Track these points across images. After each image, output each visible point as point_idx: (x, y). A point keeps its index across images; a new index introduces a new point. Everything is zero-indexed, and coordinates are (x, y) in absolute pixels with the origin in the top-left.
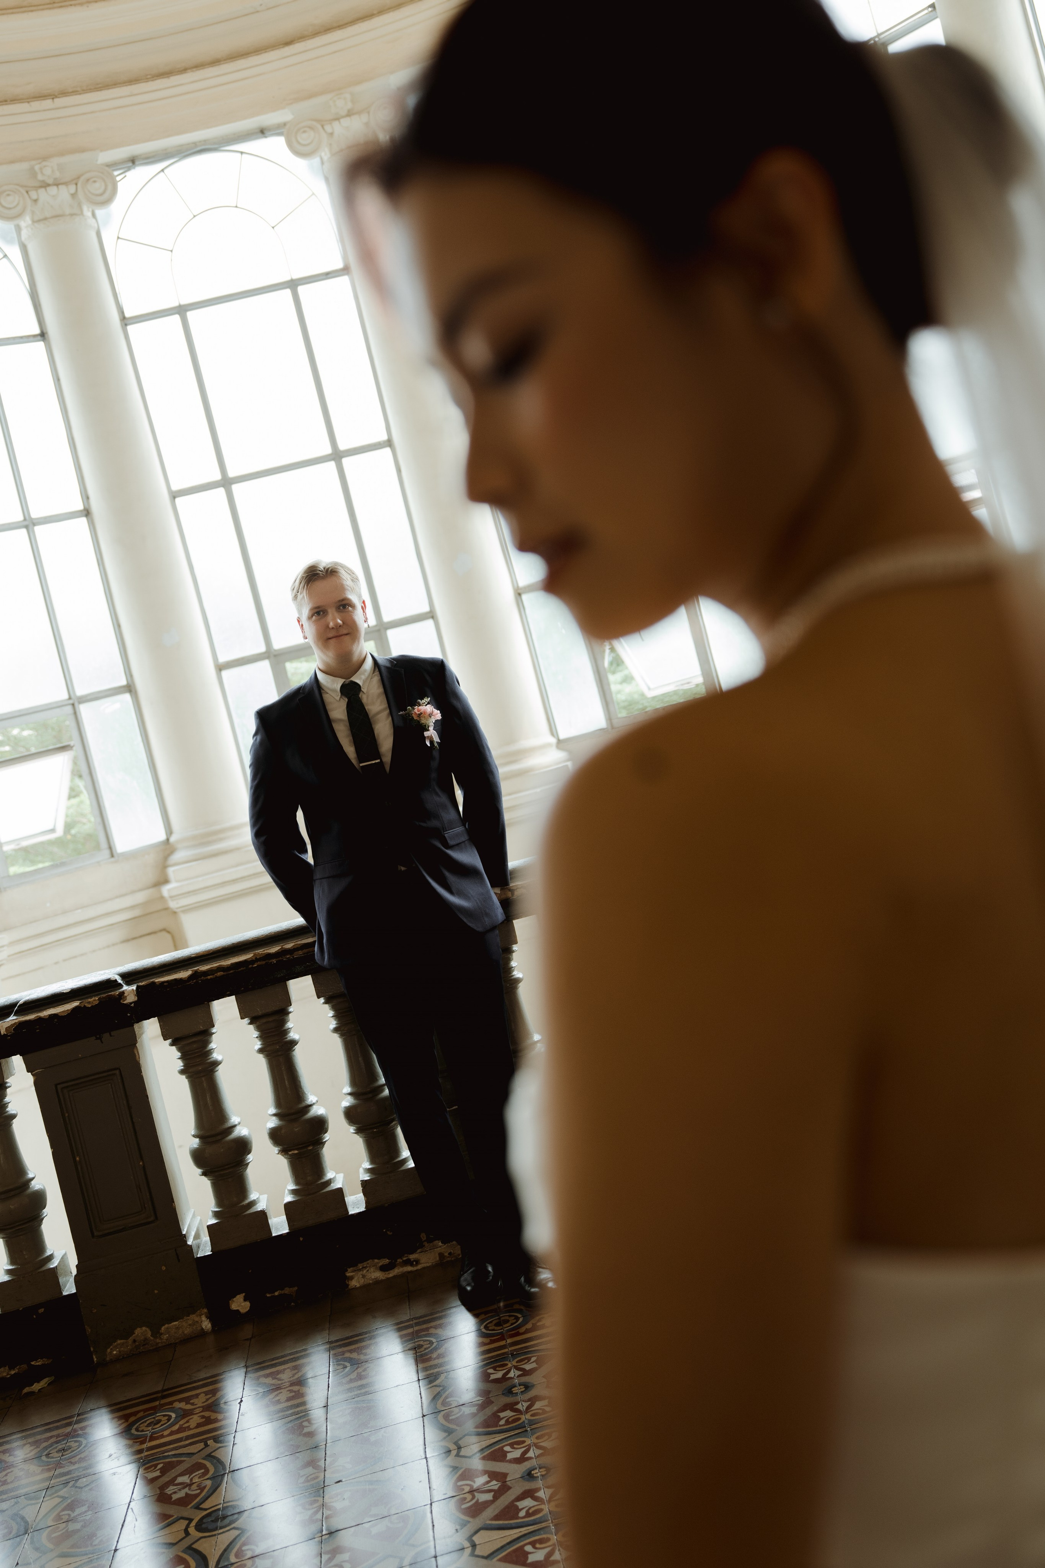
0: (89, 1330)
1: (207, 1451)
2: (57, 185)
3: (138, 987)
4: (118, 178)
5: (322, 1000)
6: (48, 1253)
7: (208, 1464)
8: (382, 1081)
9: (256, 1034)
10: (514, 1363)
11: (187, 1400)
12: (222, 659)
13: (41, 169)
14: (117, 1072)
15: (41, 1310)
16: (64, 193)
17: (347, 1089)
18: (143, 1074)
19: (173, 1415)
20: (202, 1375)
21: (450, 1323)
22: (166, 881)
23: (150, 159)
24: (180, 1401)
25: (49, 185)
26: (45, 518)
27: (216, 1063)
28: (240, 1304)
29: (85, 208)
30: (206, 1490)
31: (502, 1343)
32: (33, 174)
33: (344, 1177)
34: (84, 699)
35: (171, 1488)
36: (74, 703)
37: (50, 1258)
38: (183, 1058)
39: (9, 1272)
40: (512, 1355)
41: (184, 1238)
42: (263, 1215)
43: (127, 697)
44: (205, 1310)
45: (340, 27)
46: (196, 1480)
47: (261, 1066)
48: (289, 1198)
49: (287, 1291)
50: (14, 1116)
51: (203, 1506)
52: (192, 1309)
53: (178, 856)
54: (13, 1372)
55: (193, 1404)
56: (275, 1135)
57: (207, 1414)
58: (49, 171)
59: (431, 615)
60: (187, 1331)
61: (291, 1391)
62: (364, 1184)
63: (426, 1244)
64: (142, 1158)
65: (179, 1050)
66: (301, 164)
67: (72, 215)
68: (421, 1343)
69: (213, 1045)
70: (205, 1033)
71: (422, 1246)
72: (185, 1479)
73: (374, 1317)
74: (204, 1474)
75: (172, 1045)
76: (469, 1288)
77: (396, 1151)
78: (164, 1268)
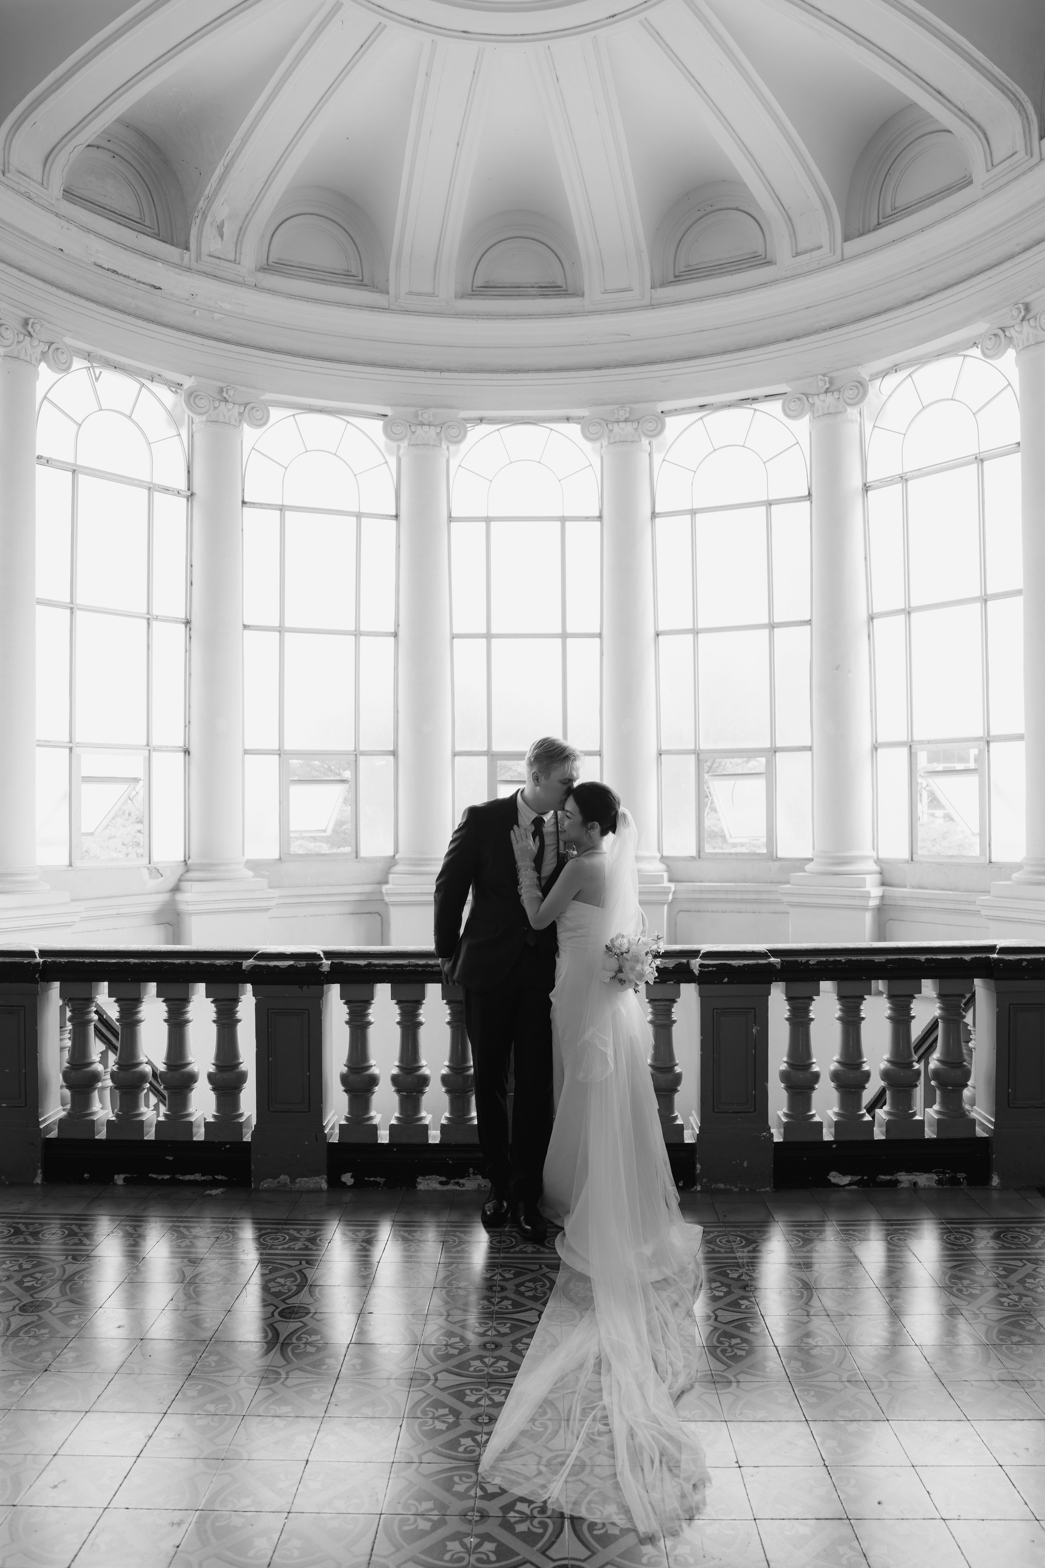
0: (253, 1167)
1: (300, 1267)
2: (429, 425)
3: (332, 963)
4: (469, 429)
5: (445, 1001)
6: (241, 1112)
7: (298, 1276)
8: (472, 1063)
9: (398, 1011)
10: (500, 1271)
11: (298, 1230)
12: (458, 749)
13: (422, 413)
14: (307, 1012)
15: (228, 1146)
16: (433, 431)
17: (447, 1063)
18: (322, 1017)
19: (287, 1238)
20: (312, 1217)
21: (470, 1232)
22: (387, 882)
23: (492, 421)
24: (294, 1230)
25: (424, 425)
26: (369, 632)
27: (370, 1023)
28: (347, 1179)
29: (443, 443)
30: (292, 1292)
31: (497, 1255)
32: (416, 415)
33: (433, 1117)
34: (363, 753)
35: (272, 1283)
36: (357, 754)
37: (241, 1115)
38: (349, 1014)
39: (214, 1116)
40: (501, 1265)
41: (323, 1128)
42: (375, 1128)
43: (391, 758)
44: (326, 1177)
45: (633, 365)
46: (288, 1283)
47: (396, 1033)
48: (394, 1122)
49: (378, 1179)
50: (239, 1021)
51: (287, 1301)
52: (317, 1173)
53: (397, 868)
54: (203, 1178)
55: (301, 1234)
56: (395, 1079)
57: (307, 1243)
58: (426, 416)
59: (599, 754)
60: (312, 1186)
61: (361, 1245)
62: (443, 1126)
63: (471, 1175)
64: (309, 1071)
65: (349, 1008)
66: (587, 445)
67: (434, 446)
68: (449, 1239)
69: (370, 1011)
70: (367, 1002)
71: (468, 1176)
72: (282, 1281)
73: (426, 1213)
74: (294, 1281)
75: (345, 1003)
76: (488, 1213)
77: (468, 1111)
78: (306, 1143)
